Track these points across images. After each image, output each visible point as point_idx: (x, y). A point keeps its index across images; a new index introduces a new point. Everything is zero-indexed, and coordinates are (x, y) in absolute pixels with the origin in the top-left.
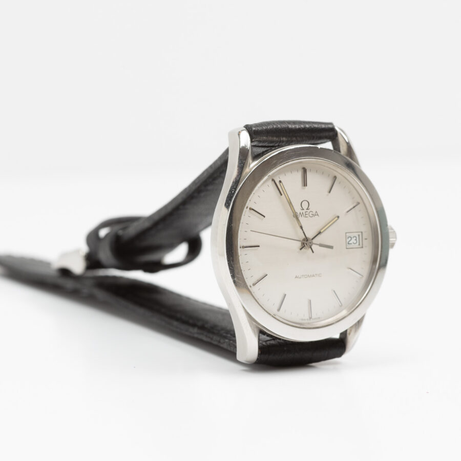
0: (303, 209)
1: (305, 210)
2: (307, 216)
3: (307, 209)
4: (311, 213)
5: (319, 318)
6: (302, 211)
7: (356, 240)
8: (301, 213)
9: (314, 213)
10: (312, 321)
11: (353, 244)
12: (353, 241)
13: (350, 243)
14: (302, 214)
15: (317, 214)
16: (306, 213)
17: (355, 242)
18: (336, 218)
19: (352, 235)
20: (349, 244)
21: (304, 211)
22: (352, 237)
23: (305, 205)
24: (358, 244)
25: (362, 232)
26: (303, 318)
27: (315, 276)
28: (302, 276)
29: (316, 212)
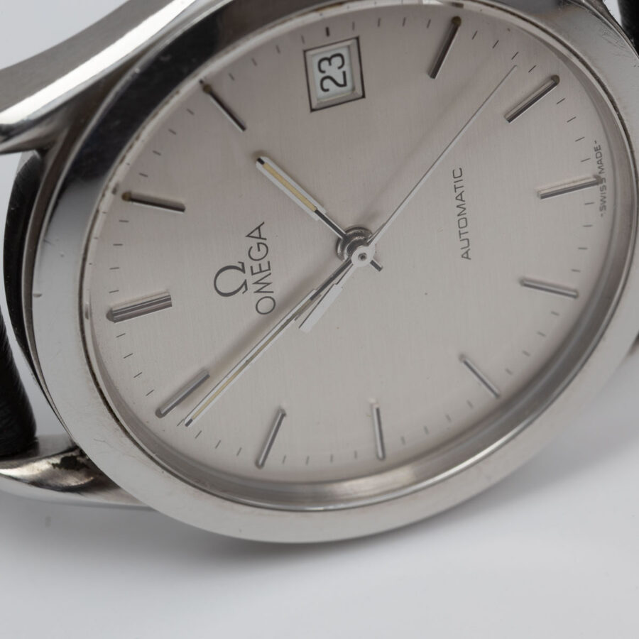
0: (245, 283)
2: (265, 267)
3: (243, 270)
4: (255, 254)
5: (596, 149)
6: (252, 288)
7: (329, 60)
8: (259, 287)
9: (254, 242)
10: (608, 175)
11: (346, 68)
12: (333, 70)
13: (341, 81)
14: (262, 287)
15: (257, 233)
16: (256, 269)
17: (337, 61)
19: (315, 78)
20: (345, 85)
21: (251, 280)
22: (323, 75)
24: (344, 52)
25: (305, 52)
26: (598, 204)
27: (459, 191)
28: (463, 236)
29: (248, 236)
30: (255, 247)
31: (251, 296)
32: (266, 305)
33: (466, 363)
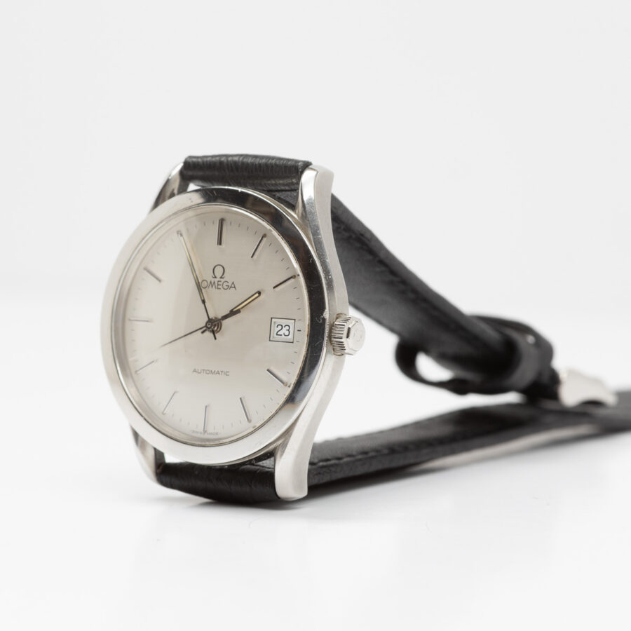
0: (215, 277)
1: (218, 279)
2: (219, 287)
3: (221, 278)
4: (225, 284)
5: (217, 434)
6: (213, 280)
7: (288, 330)
9: (230, 284)
10: (206, 436)
11: (283, 336)
12: (284, 331)
13: (279, 333)
14: (212, 284)
15: (233, 286)
16: (219, 283)
17: (287, 333)
18: (257, 295)
19: (284, 322)
20: (277, 335)
21: (216, 280)
22: (284, 326)
23: (219, 271)
24: (291, 336)
25: (295, 320)
26: (196, 430)
27: (221, 373)
28: (202, 371)
29: (233, 283)
30: (227, 284)
31: (209, 278)
32: (204, 284)
33: (153, 362)
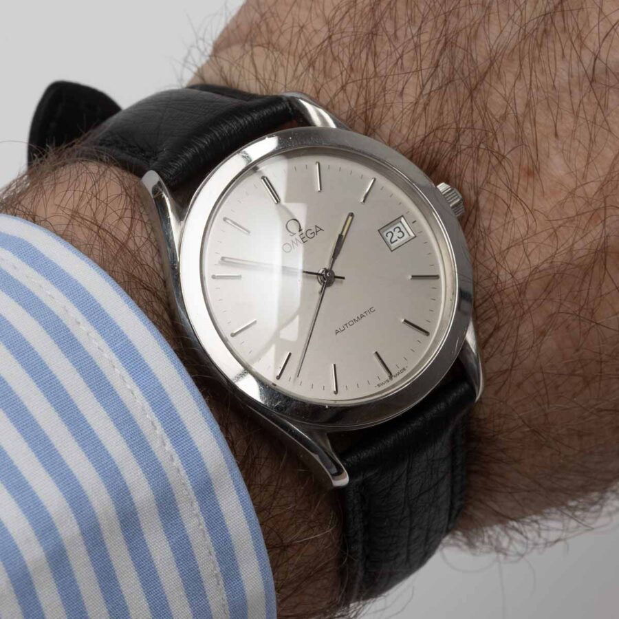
0: (294, 234)
1: (298, 233)
2: (305, 240)
3: (300, 230)
4: (309, 232)
5: (404, 369)
6: (293, 238)
7: (400, 231)
8: (294, 240)
9: (314, 230)
10: (395, 380)
11: (399, 240)
12: (397, 235)
13: (393, 241)
14: (295, 242)
15: (318, 230)
16: (302, 236)
17: (401, 235)
18: (350, 218)
20: (392, 243)
21: (297, 236)
22: (393, 231)
23: (294, 226)
24: (406, 236)
25: (402, 216)
26: (380, 382)
27: (365, 314)
28: (345, 327)
29: (316, 226)
30: (312, 232)
31: (288, 238)
32: (287, 248)
